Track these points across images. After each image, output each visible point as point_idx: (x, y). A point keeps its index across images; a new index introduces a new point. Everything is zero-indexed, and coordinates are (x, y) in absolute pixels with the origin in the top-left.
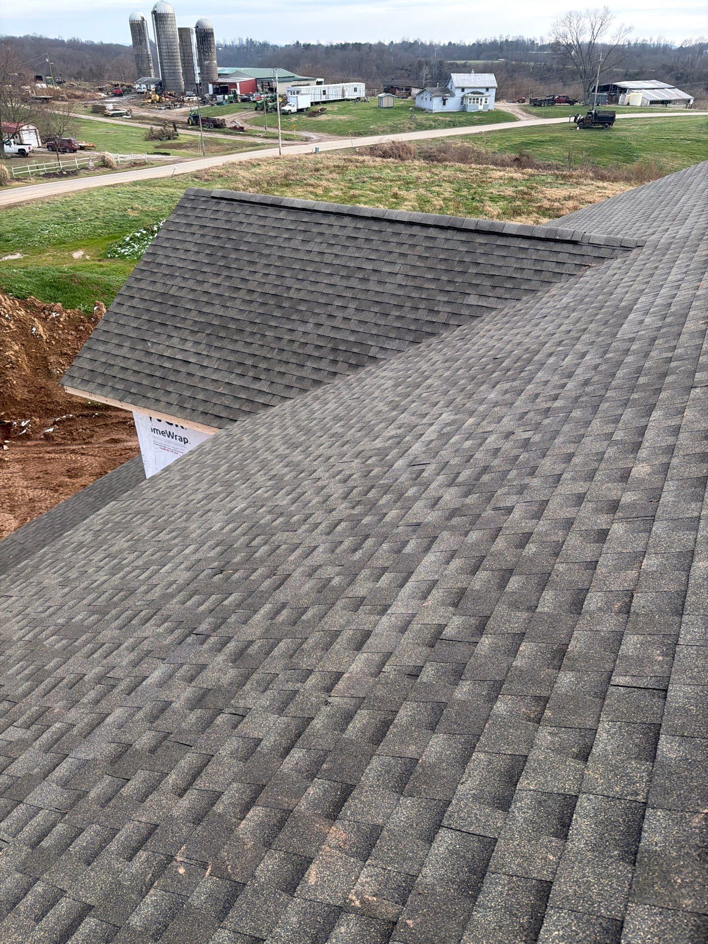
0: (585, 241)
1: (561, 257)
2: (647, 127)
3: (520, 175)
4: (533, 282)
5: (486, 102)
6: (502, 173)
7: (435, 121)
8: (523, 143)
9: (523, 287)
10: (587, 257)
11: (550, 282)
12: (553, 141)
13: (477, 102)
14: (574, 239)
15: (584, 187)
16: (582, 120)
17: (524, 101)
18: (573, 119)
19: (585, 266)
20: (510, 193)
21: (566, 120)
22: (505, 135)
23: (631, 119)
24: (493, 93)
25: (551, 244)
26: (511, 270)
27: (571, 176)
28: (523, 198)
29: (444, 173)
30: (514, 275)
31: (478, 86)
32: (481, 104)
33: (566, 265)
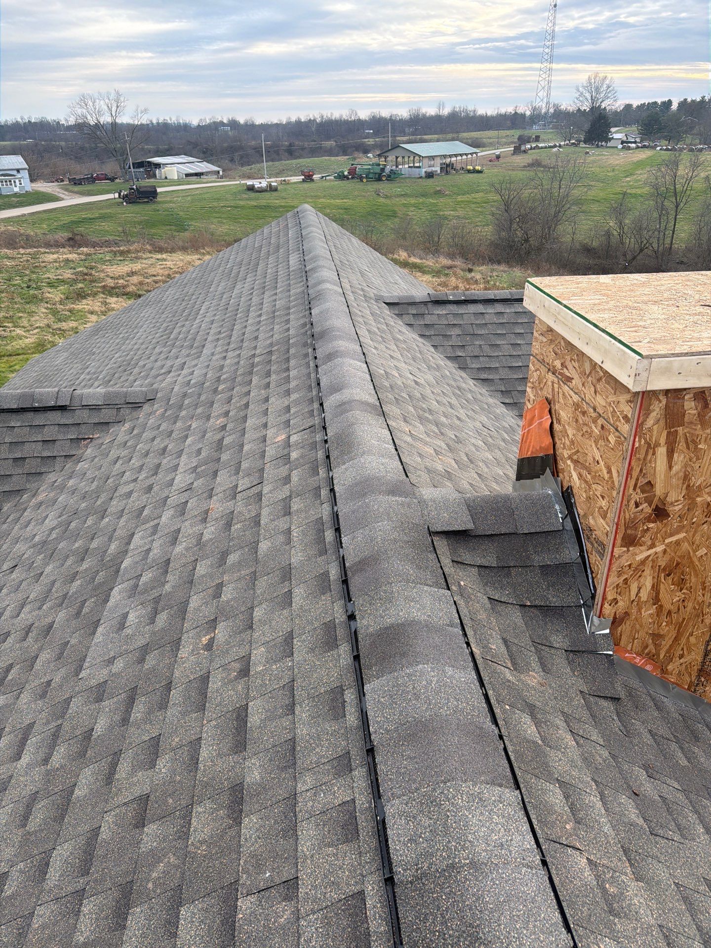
0: (76, 403)
1: (49, 433)
3: (76, 256)
4: (14, 479)
5: (21, 184)
6: (55, 256)
8: (73, 222)
10: (84, 427)
11: (40, 474)
12: (103, 217)
13: (11, 184)
14: (60, 403)
15: (144, 261)
16: (126, 196)
17: (62, 181)
18: (117, 195)
19: (85, 439)
20: (69, 276)
21: (111, 196)
22: (52, 215)
23: (173, 191)
24: (25, 174)
25: (30, 415)
27: (129, 252)
28: (85, 280)
31: (6, 168)
32: (16, 186)
33: (57, 443)
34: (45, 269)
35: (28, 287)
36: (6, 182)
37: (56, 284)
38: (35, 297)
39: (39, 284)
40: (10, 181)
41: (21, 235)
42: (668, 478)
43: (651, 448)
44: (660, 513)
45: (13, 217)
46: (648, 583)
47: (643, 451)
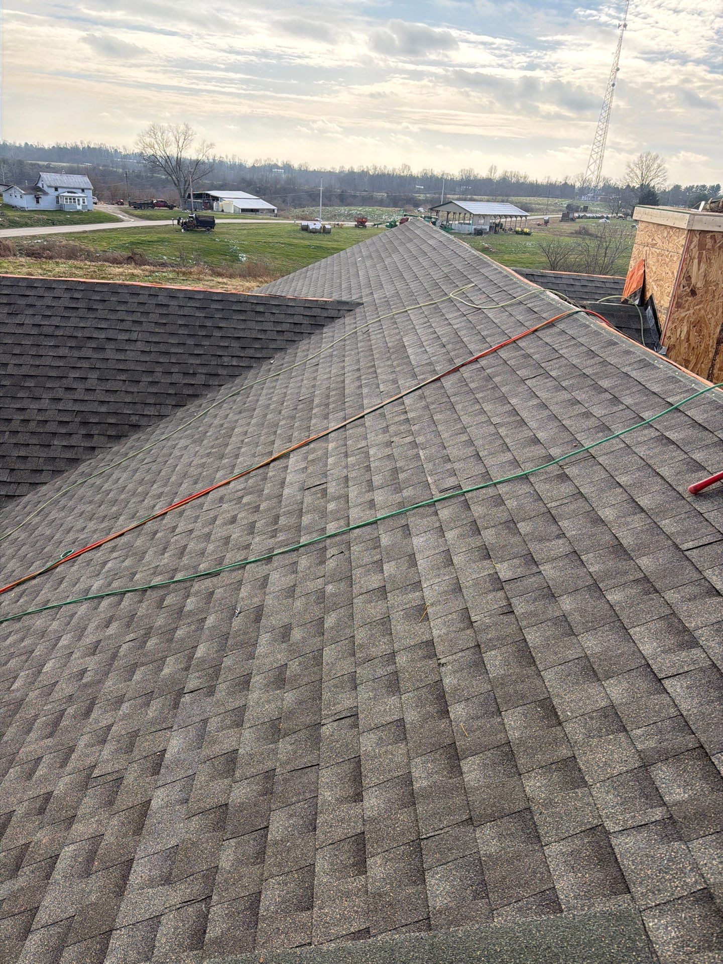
2: (245, 232)
3: (139, 271)
5: (84, 203)
6: (121, 270)
7: (30, 218)
8: (132, 243)
12: (161, 241)
13: (75, 202)
15: (206, 283)
16: (185, 223)
17: (122, 204)
18: (176, 222)
21: (170, 222)
22: (113, 235)
23: (229, 224)
24: (90, 193)
27: (191, 273)
29: (57, 270)
31: (72, 186)
36: (70, 199)
40: (74, 199)
42: (698, 275)
43: (692, 259)
44: (693, 293)
46: (685, 330)
47: (688, 260)
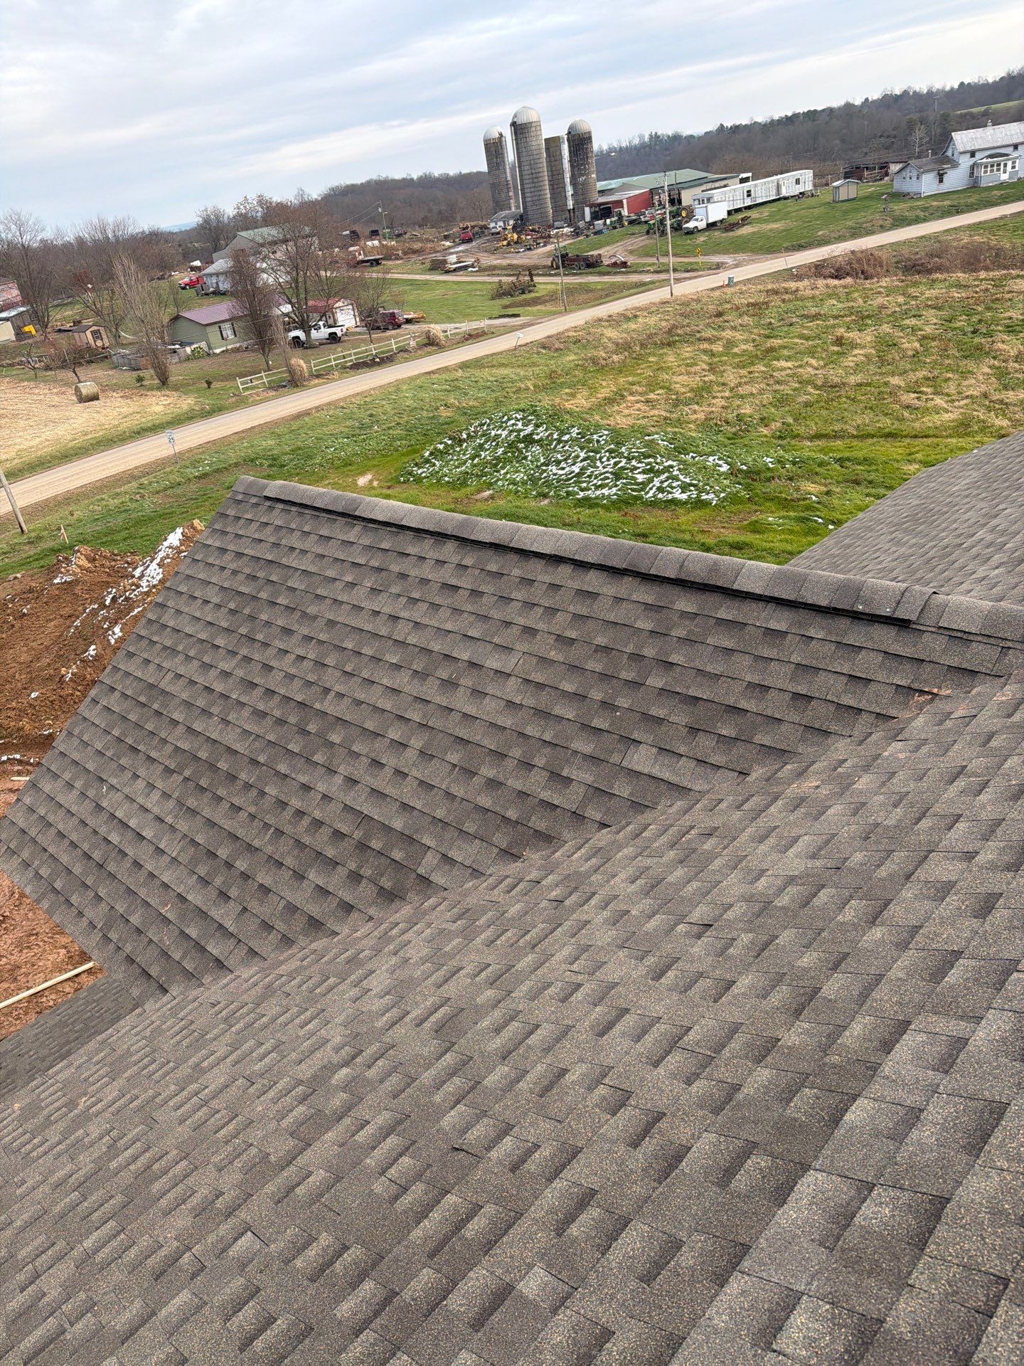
0: (930, 619)
1: (866, 664)
4: (784, 728)
5: (1014, 167)
7: (925, 209)
9: (759, 739)
10: (928, 668)
11: (826, 733)
13: (998, 170)
14: (900, 614)
19: (922, 692)
25: (844, 623)
26: (738, 688)
30: (743, 704)
31: (999, 144)
32: (1005, 172)
33: (873, 686)
34: (1009, 303)
35: (974, 332)
36: (992, 166)
37: (1018, 328)
38: (979, 348)
39: (993, 327)
40: (999, 165)
41: (991, 248)
45: (985, 222)
